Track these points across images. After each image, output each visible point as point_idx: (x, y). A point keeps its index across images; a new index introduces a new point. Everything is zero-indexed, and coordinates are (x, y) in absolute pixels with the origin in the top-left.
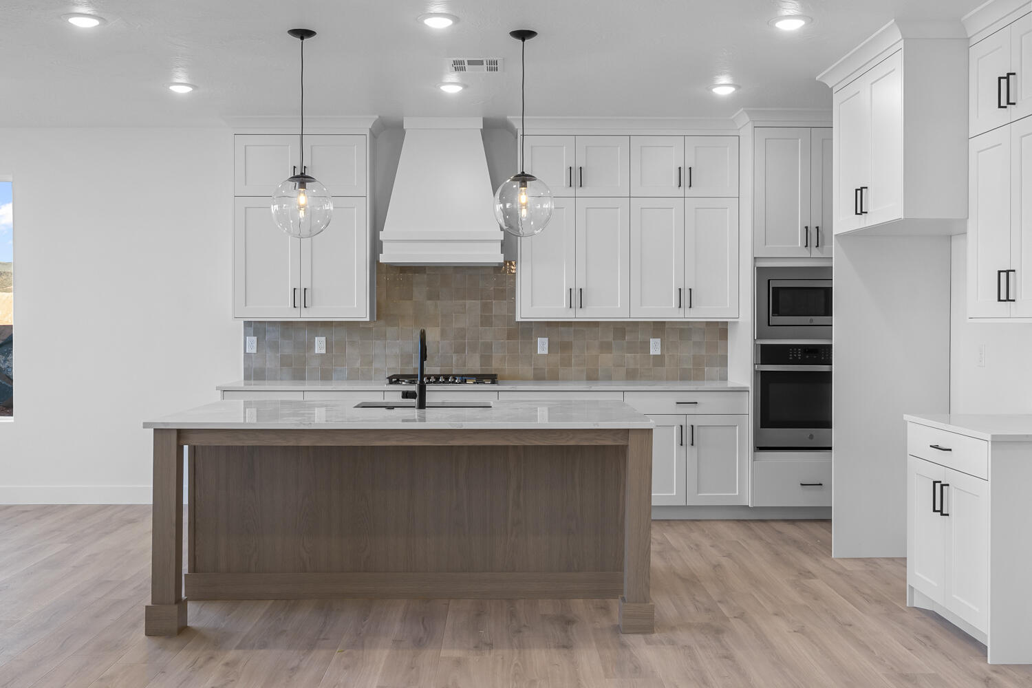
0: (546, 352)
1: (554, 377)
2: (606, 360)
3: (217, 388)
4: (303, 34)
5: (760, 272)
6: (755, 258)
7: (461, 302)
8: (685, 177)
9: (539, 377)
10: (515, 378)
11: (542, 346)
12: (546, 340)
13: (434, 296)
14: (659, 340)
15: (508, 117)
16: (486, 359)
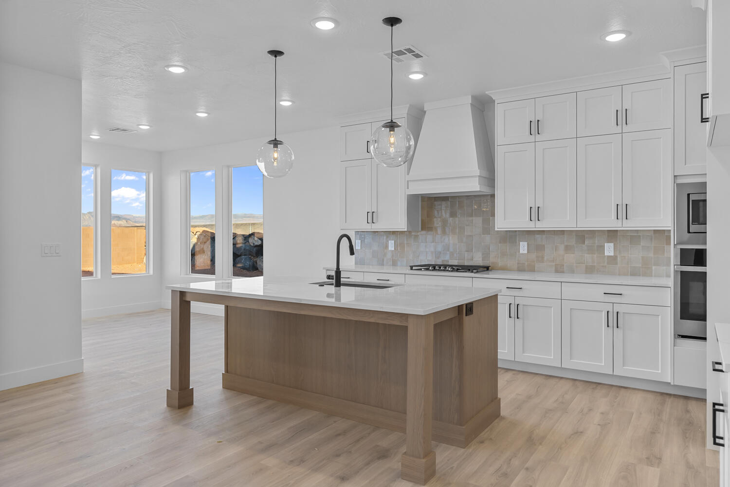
0: (526, 252)
1: (532, 269)
2: (570, 258)
3: (324, 268)
4: (276, 53)
5: (680, 187)
6: (675, 176)
7: (470, 218)
8: (622, 117)
9: (521, 269)
10: (504, 269)
11: (523, 247)
12: (526, 244)
13: (453, 215)
14: (612, 245)
15: (487, 93)
16: (486, 255)
